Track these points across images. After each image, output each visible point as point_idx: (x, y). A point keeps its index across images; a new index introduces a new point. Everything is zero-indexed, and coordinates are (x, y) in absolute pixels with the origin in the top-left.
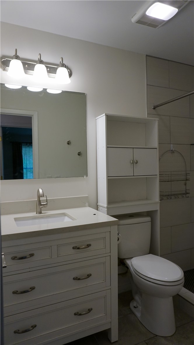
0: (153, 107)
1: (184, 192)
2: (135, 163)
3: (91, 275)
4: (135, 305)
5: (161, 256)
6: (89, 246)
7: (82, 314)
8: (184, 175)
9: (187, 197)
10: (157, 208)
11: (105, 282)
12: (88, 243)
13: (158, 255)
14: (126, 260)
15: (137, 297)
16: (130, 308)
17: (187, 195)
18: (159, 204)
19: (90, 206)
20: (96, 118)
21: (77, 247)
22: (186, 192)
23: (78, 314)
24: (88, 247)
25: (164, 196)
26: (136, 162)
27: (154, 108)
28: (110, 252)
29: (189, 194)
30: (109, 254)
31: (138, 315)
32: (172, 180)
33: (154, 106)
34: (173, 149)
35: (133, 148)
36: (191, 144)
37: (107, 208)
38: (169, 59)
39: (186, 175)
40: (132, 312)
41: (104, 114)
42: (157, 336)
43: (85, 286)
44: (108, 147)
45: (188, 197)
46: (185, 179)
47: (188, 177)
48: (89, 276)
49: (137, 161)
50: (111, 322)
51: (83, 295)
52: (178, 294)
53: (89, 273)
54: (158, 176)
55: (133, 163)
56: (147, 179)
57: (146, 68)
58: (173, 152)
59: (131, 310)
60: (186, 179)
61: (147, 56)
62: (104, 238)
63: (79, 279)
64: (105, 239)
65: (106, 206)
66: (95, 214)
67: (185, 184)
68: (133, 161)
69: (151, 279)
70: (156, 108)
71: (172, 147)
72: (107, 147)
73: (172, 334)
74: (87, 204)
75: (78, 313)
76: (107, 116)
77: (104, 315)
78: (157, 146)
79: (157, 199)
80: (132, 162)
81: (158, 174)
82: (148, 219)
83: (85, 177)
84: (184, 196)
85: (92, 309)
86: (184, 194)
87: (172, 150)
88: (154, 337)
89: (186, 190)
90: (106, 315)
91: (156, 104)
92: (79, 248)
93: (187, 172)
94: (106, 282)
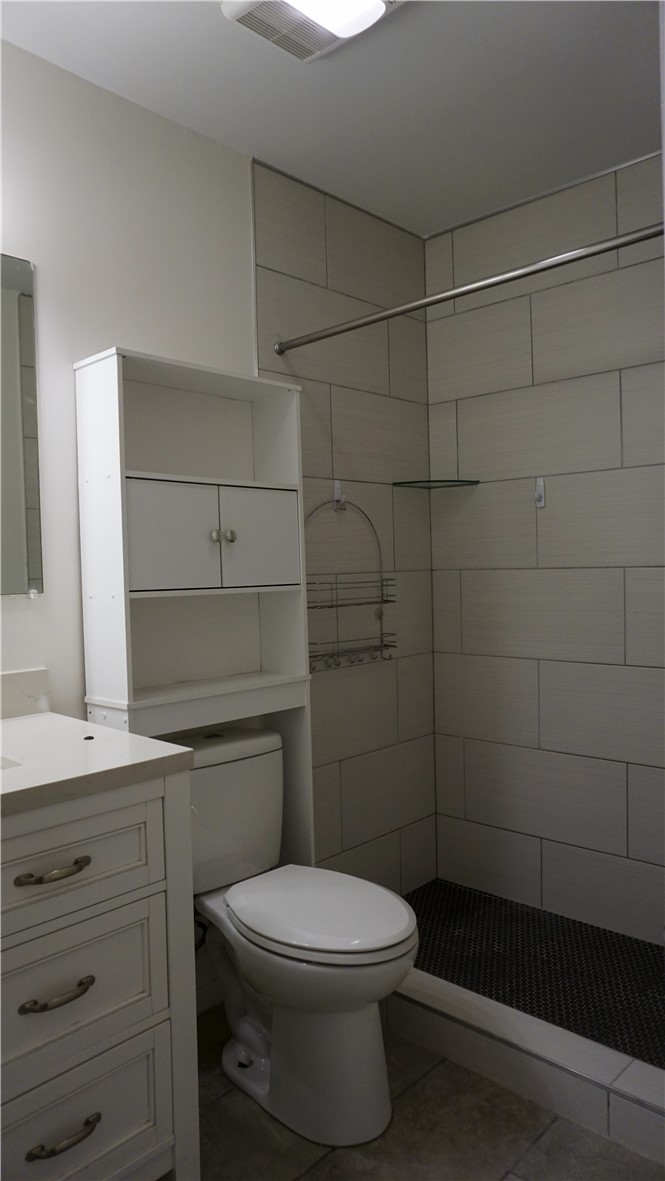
0: (276, 347)
1: (377, 642)
2: (225, 539)
3: (91, 980)
4: (243, 1057)
5: (320, 864)
6: (81, 864)
7: (57, 1148)
8: (375, 584)
9: (387, 657)
10: (303, 698)
11: (149, 998)
12: (80, 853)
13: (308, 864)
14: (203, 898)
15: (247, 1029)
16: (224, 1074)
17: (387, 653)
18: (309, 683)
19: (54, 708)
20: (76, 366)
21: (32, 876)
22: (382, 641)
23: (44, 1153)
24: (80, 869)
25: (317, 656)
26: (228, 534)
27: (281, 352)
28: (166, 878)
29: (395, 646)
30: (161, 886)
31: (260, 1090)
32: (339, 603)
33: (281, 344)
34: (343, 498)
35: (219, 485)
36: (395, 484)
37: (129, 710)
38: (327, 190)
39: (382, 586)
40: (235, 1085)
41: (113, 350)
42: (334, 1148)
43: (71, 1029)
44: (131, 478)
45: (390, 658)
46: (376, 600)
47: (388, 591)
48: (85, 985)
49: (232, 533)
50: (174, 1147)
51: (60, 1071)
52: (395, 994)
53: (83, 975)
54: (303, 588)
55: (219, 540)
56: (263, 600)
57: (251, 204)
58: (340, 506)
59: (229, 1080)
60: (380, 599)
61: (255, 161)
62: (143, 825)
63: (45, 1008)
64: (143, 829)
65: (126, 703)
66: (91, 738)
67: (380, 616)
68: (219, 532)
69: (306, 952)
70: (286, 352)
71: (338, 490)
72: (127, 478)
73: (380, 1133)
74: (43, 702)
75: (43, 1148)
76: (124, 357)
77: (145, 1127)
78: (298, 483)
79: (300, 667)
80: (214, 535)
81: (302, 580)
82: (273, 741)
83: (32, 596)
84: (378, 653)
85: (98, 1117)
86: (377, 648)
87: (338, 501)
88: (325, 1156)
89: (382, 634)
90: (155, 1124)
91: (287, 338)
92: (40, 881)
93: (386, 576)
94: (150, 995)
